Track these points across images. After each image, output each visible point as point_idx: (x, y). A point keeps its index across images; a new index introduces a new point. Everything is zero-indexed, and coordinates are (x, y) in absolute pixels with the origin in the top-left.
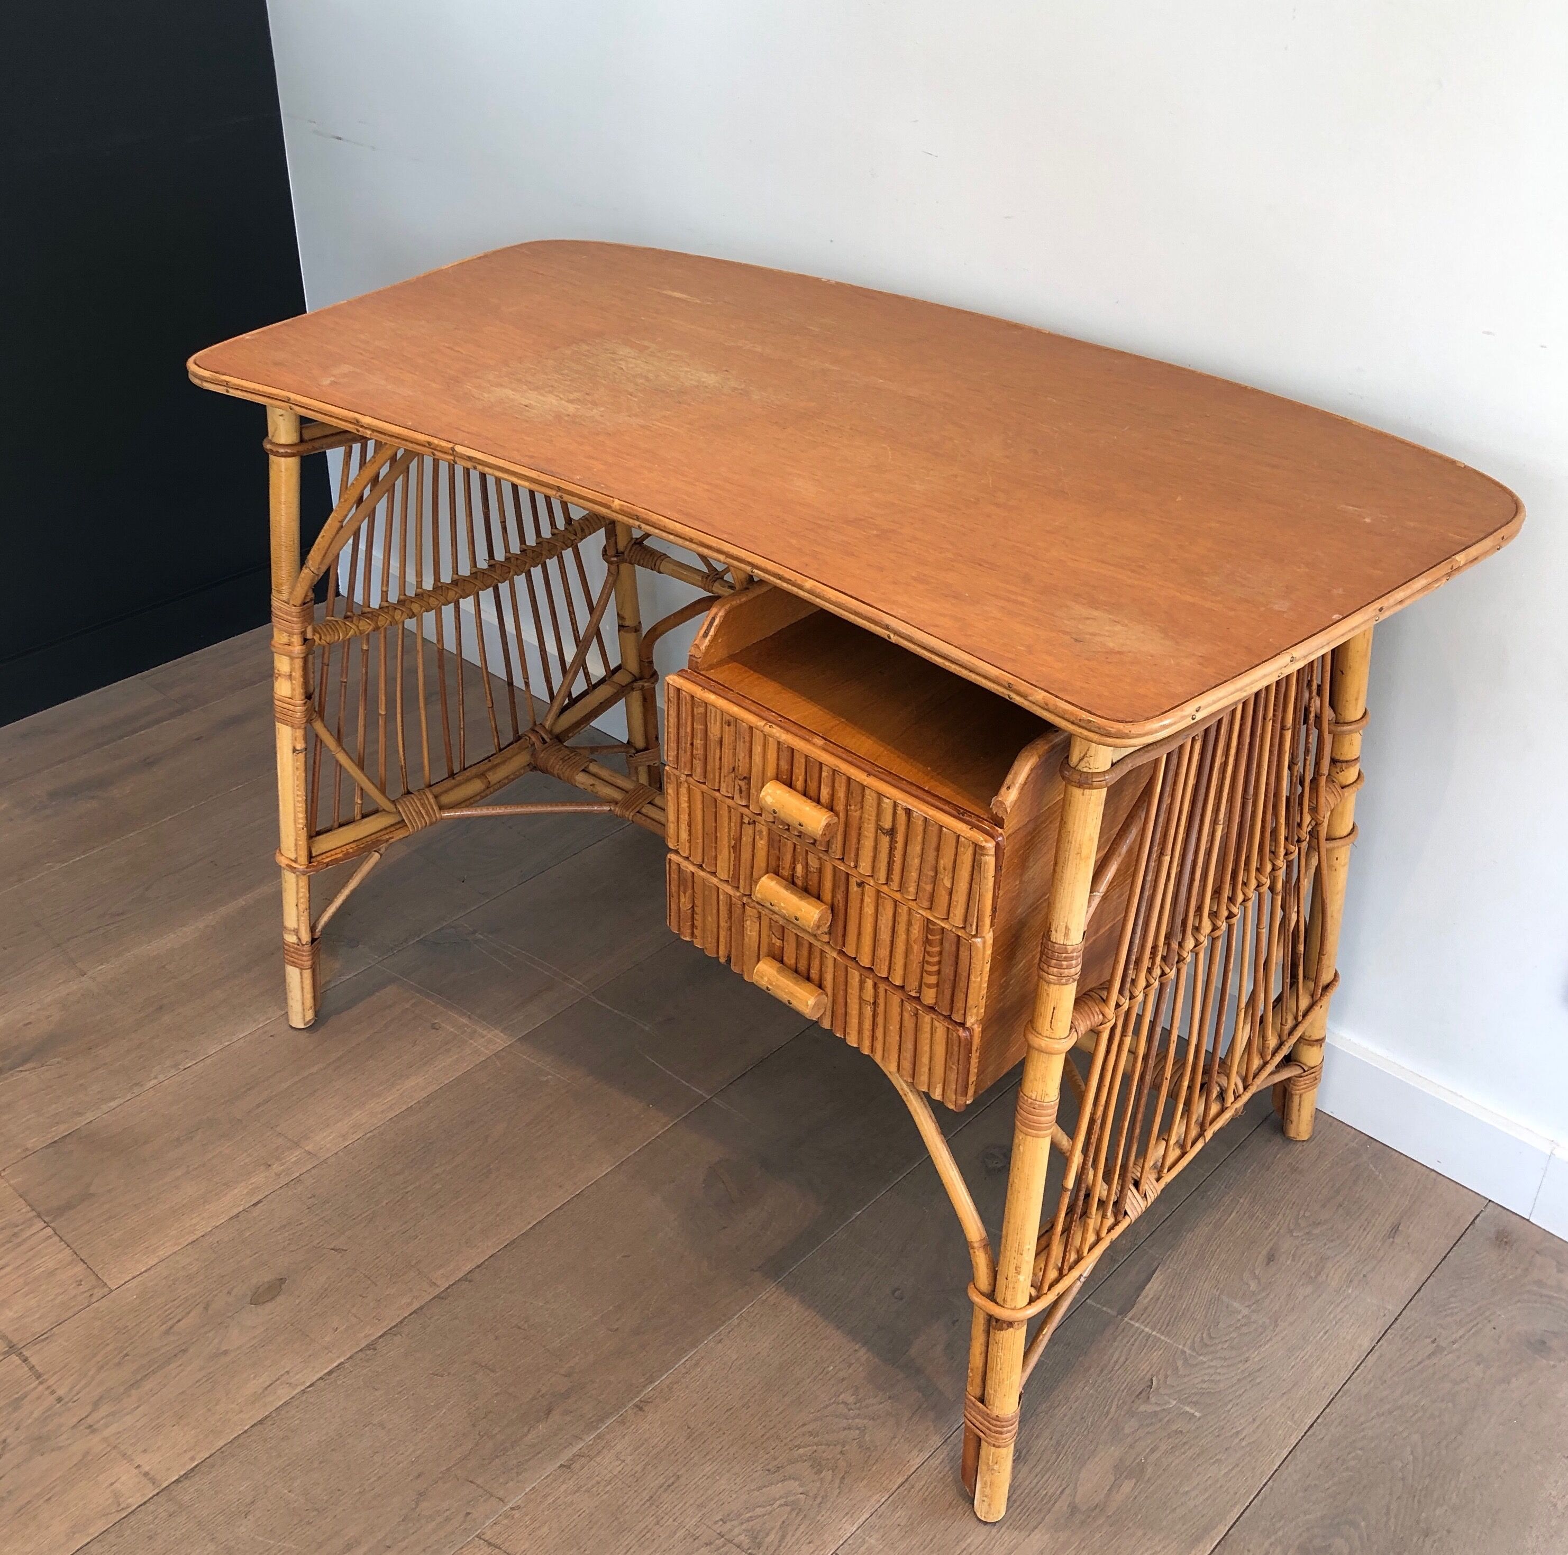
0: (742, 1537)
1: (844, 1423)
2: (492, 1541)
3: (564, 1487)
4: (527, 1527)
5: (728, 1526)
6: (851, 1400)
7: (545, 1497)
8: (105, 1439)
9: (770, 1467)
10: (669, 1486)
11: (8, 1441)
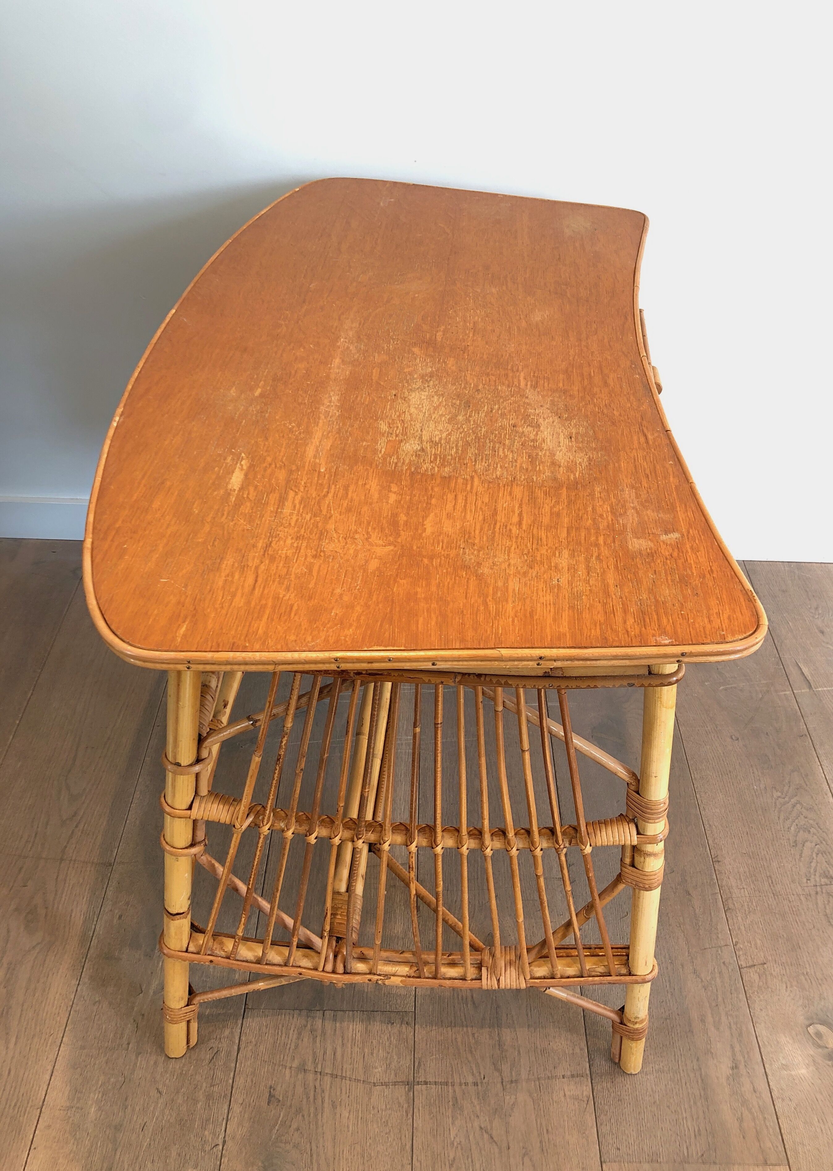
0: (823, 880)
1: (789, 805)
2: (748, 965)
3: (739, 918)
4: (751, 947)
5: (812, 880)
6: (779, 794)
7: (739, 929)
8: (528, 1080)
9: (792, 844)
10: (772, 883)
11: (483, 1126)
